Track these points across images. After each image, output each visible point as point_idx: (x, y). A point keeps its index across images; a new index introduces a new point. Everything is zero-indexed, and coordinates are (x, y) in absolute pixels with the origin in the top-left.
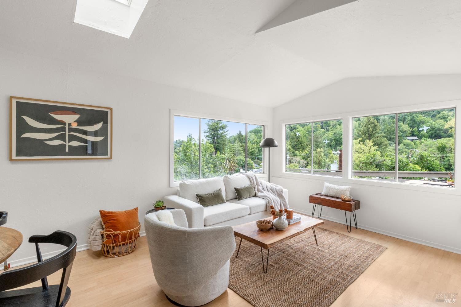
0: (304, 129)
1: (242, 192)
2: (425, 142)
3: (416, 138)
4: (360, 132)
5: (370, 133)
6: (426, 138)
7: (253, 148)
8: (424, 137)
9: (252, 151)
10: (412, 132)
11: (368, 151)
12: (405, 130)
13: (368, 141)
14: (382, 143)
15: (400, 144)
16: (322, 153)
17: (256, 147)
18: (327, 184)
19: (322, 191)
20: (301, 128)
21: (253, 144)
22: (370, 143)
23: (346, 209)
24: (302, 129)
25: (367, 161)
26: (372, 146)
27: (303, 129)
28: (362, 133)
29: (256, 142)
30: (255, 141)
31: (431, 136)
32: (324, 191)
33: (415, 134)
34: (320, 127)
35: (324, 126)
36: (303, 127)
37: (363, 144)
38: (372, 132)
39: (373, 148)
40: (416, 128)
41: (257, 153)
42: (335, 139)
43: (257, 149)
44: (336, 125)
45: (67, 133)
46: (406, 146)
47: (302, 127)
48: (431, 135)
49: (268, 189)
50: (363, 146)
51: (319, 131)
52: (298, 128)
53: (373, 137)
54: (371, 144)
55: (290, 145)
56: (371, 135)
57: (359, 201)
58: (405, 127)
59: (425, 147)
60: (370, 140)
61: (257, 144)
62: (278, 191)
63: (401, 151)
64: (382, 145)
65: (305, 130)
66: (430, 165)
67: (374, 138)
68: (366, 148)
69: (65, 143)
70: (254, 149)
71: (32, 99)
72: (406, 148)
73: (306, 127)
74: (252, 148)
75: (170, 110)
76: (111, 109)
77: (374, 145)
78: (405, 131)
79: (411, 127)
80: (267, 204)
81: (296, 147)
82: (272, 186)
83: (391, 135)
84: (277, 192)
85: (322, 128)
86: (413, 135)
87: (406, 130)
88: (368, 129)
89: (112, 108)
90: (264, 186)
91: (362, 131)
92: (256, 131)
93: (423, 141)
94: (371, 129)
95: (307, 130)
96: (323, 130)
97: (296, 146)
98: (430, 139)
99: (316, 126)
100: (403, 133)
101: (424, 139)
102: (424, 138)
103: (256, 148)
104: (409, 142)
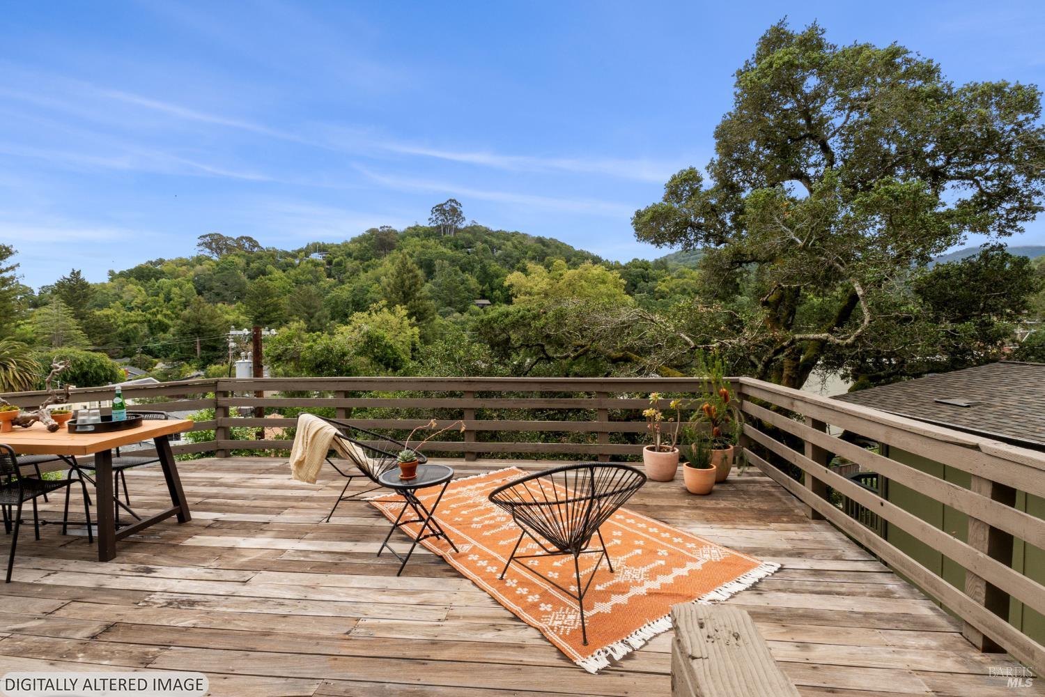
0: (287, 276)
3: (487, 302)
4: (389, 286)
5: (406, 291)
6: (501, 302)
7: (132, 323)
8: (498, 300)
9: (127, 331)
10: (483, 291)
11: (399, 326)
13: (399, 306)
14: (426, 310)
15: (465, 312)
17: (139, 319)
20: (278, 274)
21: (131, 309)
22: (402, 311)
26: (406, 318)
27: (283, 275)
28: (391, 289)
29: (144, 304)
30: (138, 300)
33: (487, 295)
34: (325, 274)
35: (333, 272)
36: (284, 271)
37: (389, 312)
38: (410, 288)
39: (406, 321)
40: (487, 284)
41: (145, 336)
42: (353, 301)
43: (146, 324)
44: (358, 271)
46: (472, 316)
47: (281, 271)
51: (322, 283)
52: (271, 273)
53: (411, 300)
54: (405, 312)
55: (246, 313)
56: (407, 295)
58: (473, 281)
60: (403, 304)
61: (143, 311)
64: (425, 315)
65: (289, 278)
68: (394, 322)
70: (135, 324)
73: (292, 272)
74: (126, 323)
77: (410, 316)
78: (473, 290)
79: (482, 282)
81: (261, 319)
83: (452, 295)
85: (329, 276)
86: (484, 297)
88: (403, 282)
91: (392, 286)
92: (143, 273)
93: (497, 307)
94: (407, 283)
95: (293, 278)
96: (332, 280)
97: (262, 315)
99: (317, 271)
100: (470, 293)
101: (498, 305)
102: (497, 302)
103: (141, 322)
104: (477, 308)
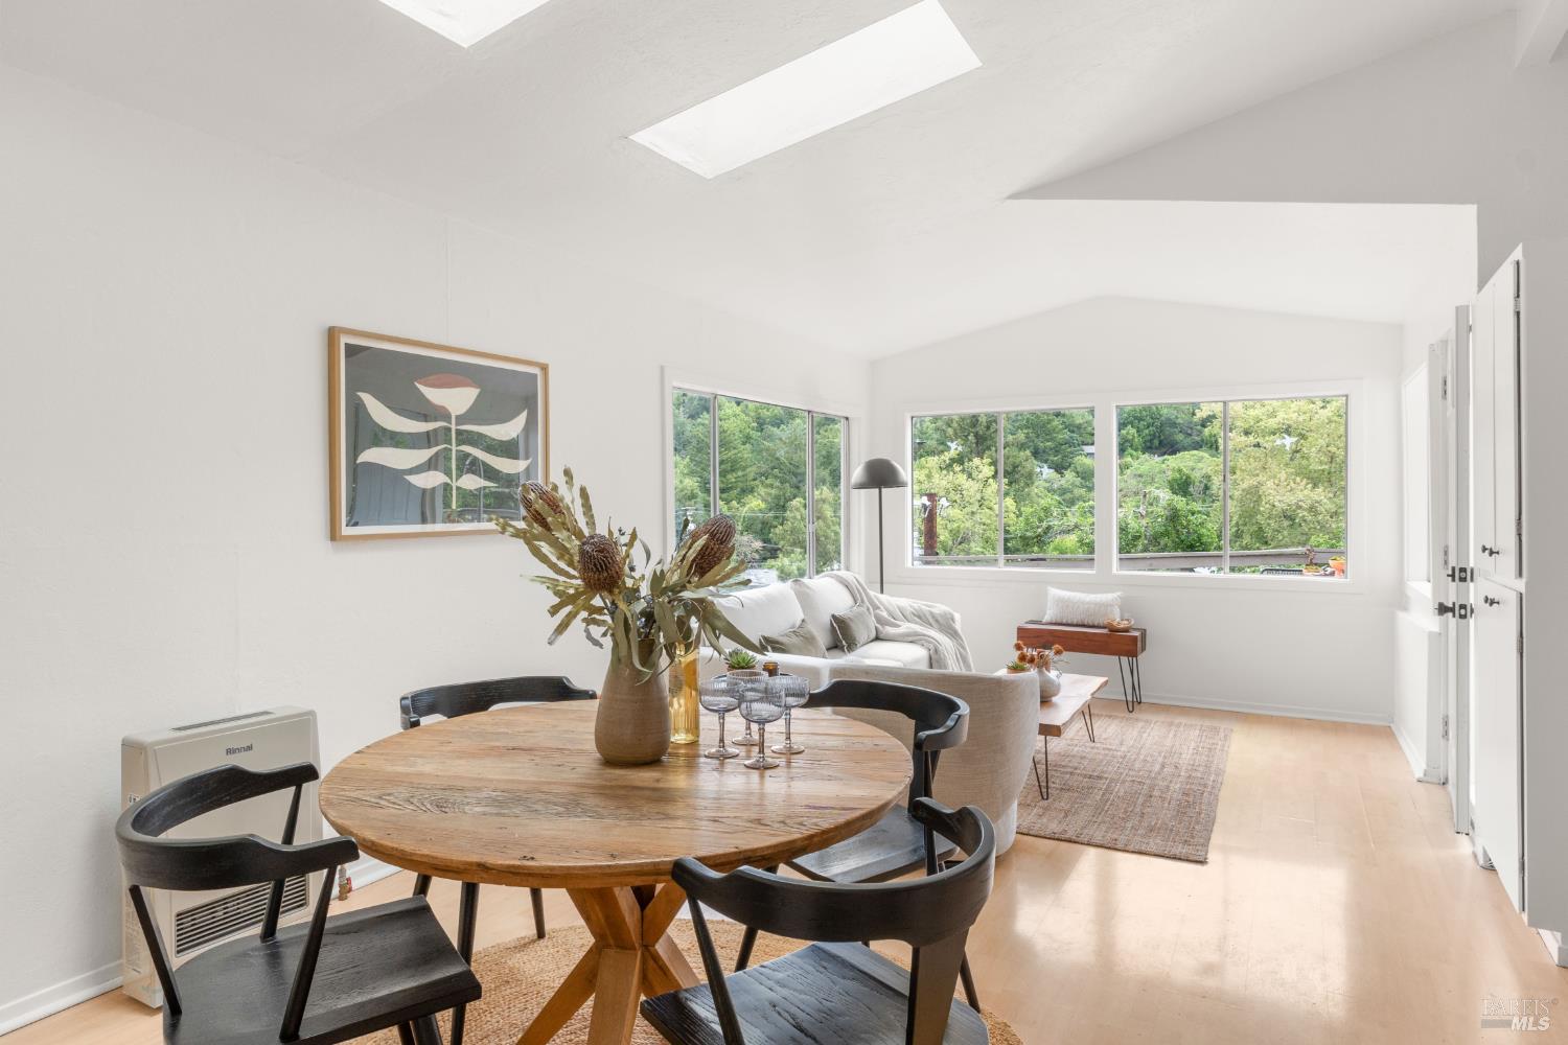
0: (743, 412)
1: (852, 625)
2: (1135, 464)
4: (950, 426)
5: (981, 430)
6: (1136, 450)
8: (1131, 446)
11: (978, 497)
12: (1078, 422)
13: (977, 461)
14: (1017, 467)
15: (1066, 469)
16: (826, 506)
18: (1055, 592)
19: (1045, 614)
22: (984, 468)
23: (1119, 653)
24: (737, 412)
25: (1027, 531)
26: (991, 480)
28: (955, 430)
31: (1148, 444)
32: (1048, 612)
37: (963, 471)
38: (988, 428)
39: (993, 485)
45: (454, 448)
46: (1082, 478)
48: (1151, 441)
49: (907, 613)
50: (962, 478)
53: (989, 448)
54: (988, 471)
56: (985, 439)
57: (1145, 630)
59: (1133, 482)
60: (980, 455)
62: (939, 619)
63: (1068, 496)
64: (1017, 476)
65: (747, 415)
66: (1195, 537)
67: (994, 449)
68: (971, 488)
69: (449, 481)
71: (400, 339)
72: (1082, 486)
75: (662, 369)
76: (544, 368)
77: (995, 475)
78: (1079, 427)
80: (933, 657)
82: (915, 605)
83: (1038, 437)
84: (937, 621)
87: (1081, 421)
89: (547, 365)
90: (891, 609)
91: (955, 425)
95: (753, 414)
98: (1147, 455)
100: (1073, 432)
101: (1131, 456)
102: (1130, 450)
